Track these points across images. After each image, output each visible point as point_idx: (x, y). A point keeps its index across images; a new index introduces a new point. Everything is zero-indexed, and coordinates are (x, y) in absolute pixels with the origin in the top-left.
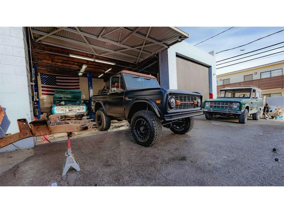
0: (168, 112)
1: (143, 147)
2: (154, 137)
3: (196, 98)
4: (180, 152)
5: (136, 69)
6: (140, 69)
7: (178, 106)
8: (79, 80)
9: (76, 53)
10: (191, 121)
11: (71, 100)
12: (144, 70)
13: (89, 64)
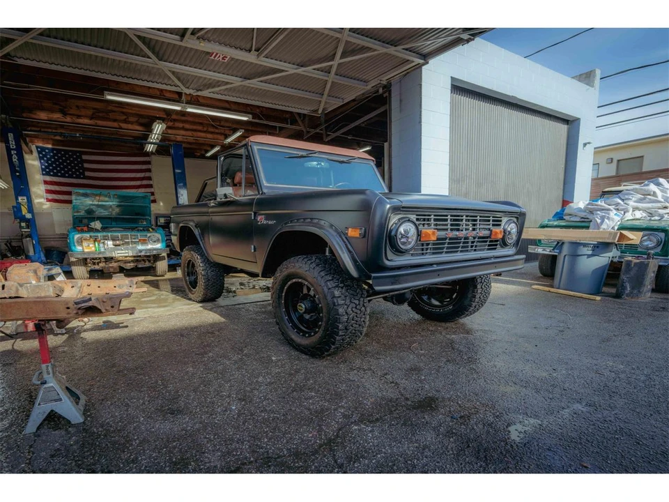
0: (387, 263)
1: (304, 356)
2: (337, 335)
3: (501, 221)
4: (421, 381)
5: (318, 131)
6: (333, 132)
7: (428, 244)
8: (149, 163)
9: (126, 89)
10: (479, 286)
11: (123, 219)
12: (346, 133)
13: (175, 120)
